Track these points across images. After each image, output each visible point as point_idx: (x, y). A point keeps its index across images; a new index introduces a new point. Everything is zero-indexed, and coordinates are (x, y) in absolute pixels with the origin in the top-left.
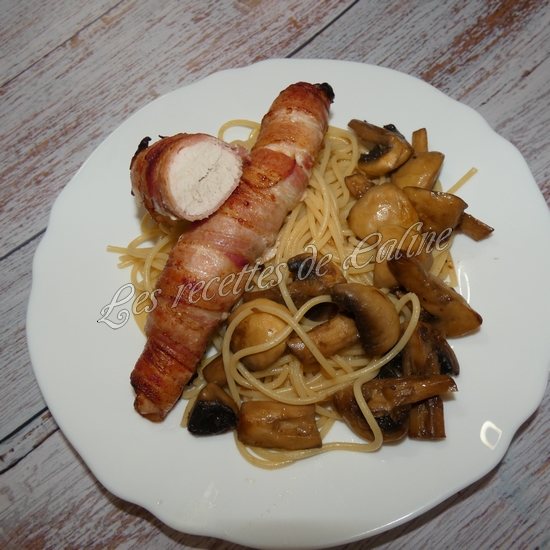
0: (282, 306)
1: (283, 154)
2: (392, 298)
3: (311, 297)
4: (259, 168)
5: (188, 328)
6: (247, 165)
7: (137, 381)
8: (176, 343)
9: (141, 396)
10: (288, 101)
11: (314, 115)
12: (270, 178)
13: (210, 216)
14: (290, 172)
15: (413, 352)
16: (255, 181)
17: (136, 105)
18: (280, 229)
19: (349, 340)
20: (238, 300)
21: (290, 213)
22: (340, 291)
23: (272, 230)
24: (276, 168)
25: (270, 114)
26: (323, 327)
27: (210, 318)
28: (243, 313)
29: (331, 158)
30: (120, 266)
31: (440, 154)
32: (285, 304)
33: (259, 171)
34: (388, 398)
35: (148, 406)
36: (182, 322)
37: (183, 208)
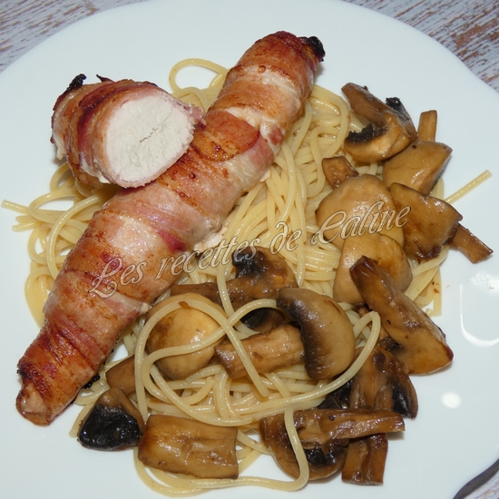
0: (217, 305)
1: (245, 123)
2: (353, 317)
3: (254, 298)
4: (215, 135)
5: (98, 313)
6: (199, 128)
7: (26, 370)
8: (81, 330)
9: (30, 388)
10: (263, 56)
11: (293, 78)
12: (226, 149)
13: (147, 185)
14: (251, 145)
15: (364, 382)
16: (206, 149)
17: (64, 18)
18: (230, 213)
19: (290, 357)
20: (164, 291)
21: (245, 194)
22: (287, 295)
23: (219, 213)
24: (234, 138)
25: (238, 68)
26: (261, 337)
27: (127, 305)
28: (168, 306)
29: (310, 129)
30: (16, 229)
31: (445, 147)
32: (221, 304)
33: (213, 139)
34: (324, 430)
35: (35, 401)
36: (93, 305)
37: (117, 171)
